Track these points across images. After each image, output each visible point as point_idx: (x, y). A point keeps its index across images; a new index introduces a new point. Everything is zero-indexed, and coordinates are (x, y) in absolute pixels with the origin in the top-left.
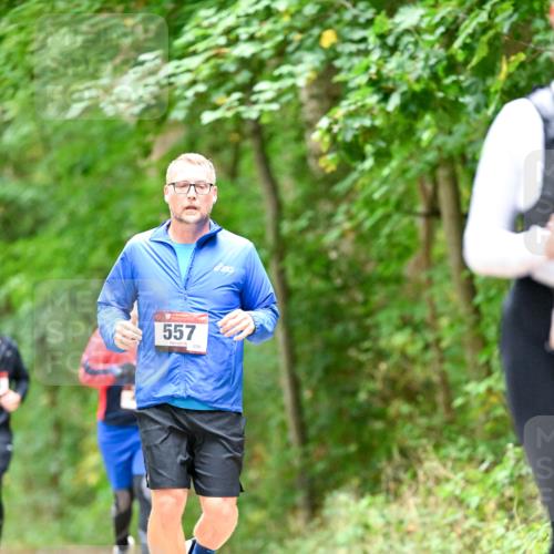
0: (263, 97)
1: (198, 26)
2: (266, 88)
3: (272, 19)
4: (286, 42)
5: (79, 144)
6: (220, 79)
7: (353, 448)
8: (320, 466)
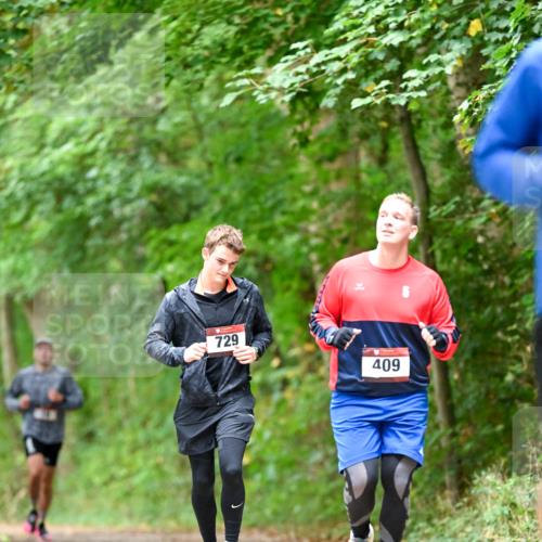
0: (411, 84)
1: (348, 15)
2: (414, 76)
3: (420, 9)
4: (433, 30)
5: (232, 133)
6: (369, 67)
7: (500, 427)
8: (468, 447)
